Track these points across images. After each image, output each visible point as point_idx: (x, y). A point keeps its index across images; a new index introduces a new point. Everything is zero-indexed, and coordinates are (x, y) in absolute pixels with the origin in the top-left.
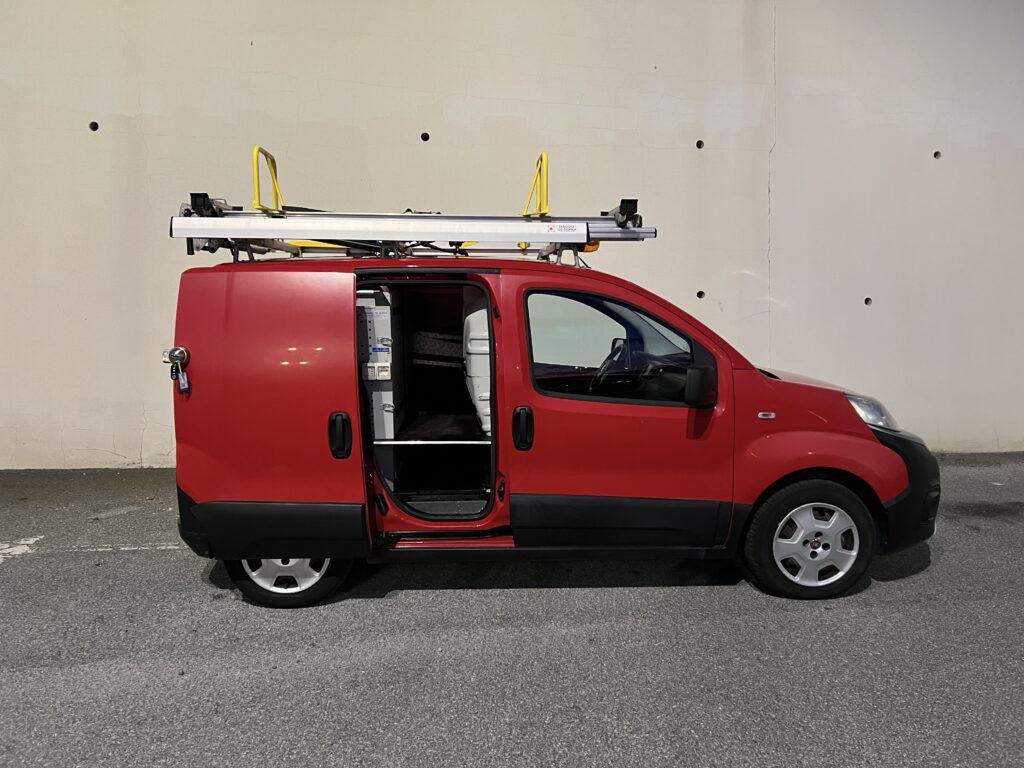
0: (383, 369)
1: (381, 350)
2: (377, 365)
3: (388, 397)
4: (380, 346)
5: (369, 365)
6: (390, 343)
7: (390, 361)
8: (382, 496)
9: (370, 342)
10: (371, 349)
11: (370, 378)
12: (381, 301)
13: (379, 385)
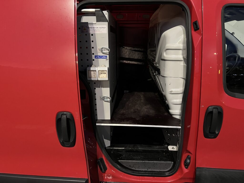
0: (102, 72)
1: (101, 57)
2: (97, 69)
3: (106, 92)
4: (100, 54)
5: (92, 69)
6: (108, 51)
7: (108, 66)
8: (102, 160)
9: (93, 51)
10: (93, 57)
11: (93, 79)
12: (100, 19)
13: (100, 84)
